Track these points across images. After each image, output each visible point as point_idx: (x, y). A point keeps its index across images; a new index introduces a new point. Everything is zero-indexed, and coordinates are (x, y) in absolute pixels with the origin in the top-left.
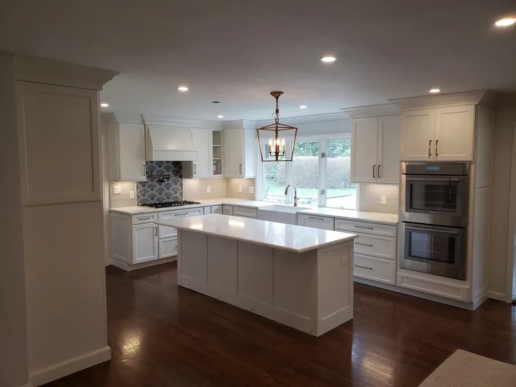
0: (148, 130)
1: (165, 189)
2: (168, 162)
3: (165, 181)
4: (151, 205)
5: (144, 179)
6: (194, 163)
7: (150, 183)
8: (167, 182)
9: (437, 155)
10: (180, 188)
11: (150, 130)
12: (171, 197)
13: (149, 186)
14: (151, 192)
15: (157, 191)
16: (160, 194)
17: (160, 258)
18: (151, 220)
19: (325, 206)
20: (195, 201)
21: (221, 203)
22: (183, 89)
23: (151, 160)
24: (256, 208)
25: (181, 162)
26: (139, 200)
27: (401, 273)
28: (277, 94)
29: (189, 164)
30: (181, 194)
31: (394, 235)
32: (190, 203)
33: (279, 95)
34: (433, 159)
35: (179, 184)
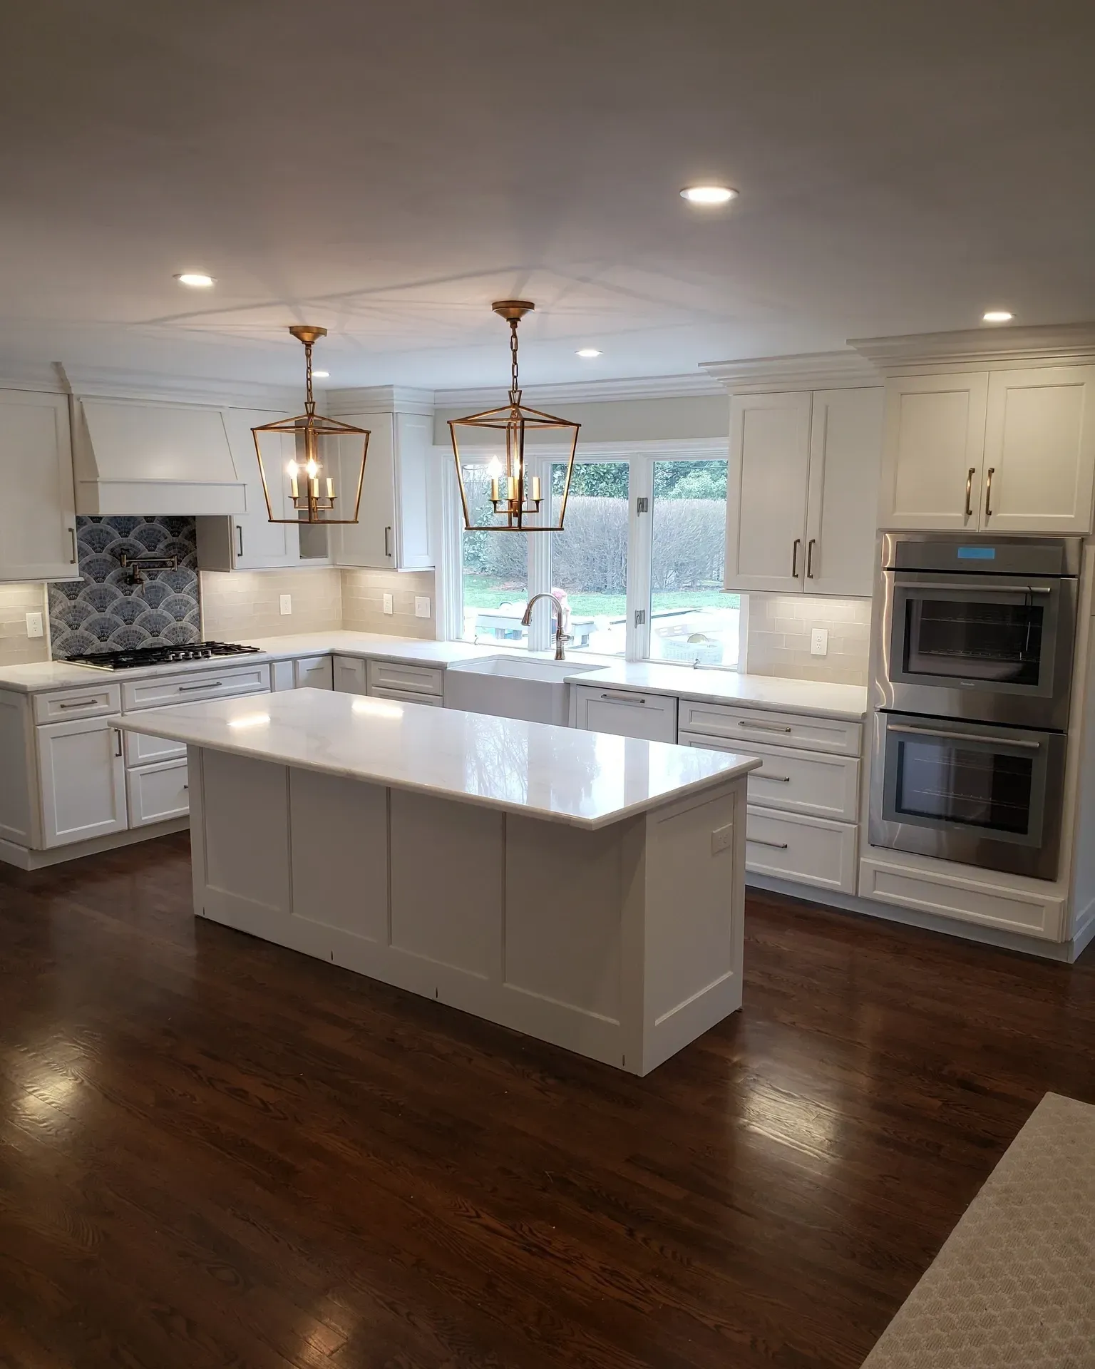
0: (83, 415)
1: (144, 603)
2: (150, 519)
3: (141, 581)
4: (97, 659)
5: (73, 573)
6: (236, 522)
7: (94, 585)
8: (147, 582)
9: (989, 513)
10: (194, 602)
11: (87, 416)
12: (164, 631)
13: (91, 597)
14: (96, 615)
15: (116, 611)
16: (129, 621)
17: (135, 825)
18: (101, 706)
19: (644, 659)
20: (244, 643)
21: (326, 649)
22: (196, 280)
23: (93, 514)
24: (440, 667)
25: (194, 517)
26: (58, 642)
27: (872, 859)
28: (513, 310)
29: (221, 523)
30: (197, 620)
31: (854, 750)
32: (229, 649)
33: (523, 313)
34: (977, 525)
35: (187, 588)
